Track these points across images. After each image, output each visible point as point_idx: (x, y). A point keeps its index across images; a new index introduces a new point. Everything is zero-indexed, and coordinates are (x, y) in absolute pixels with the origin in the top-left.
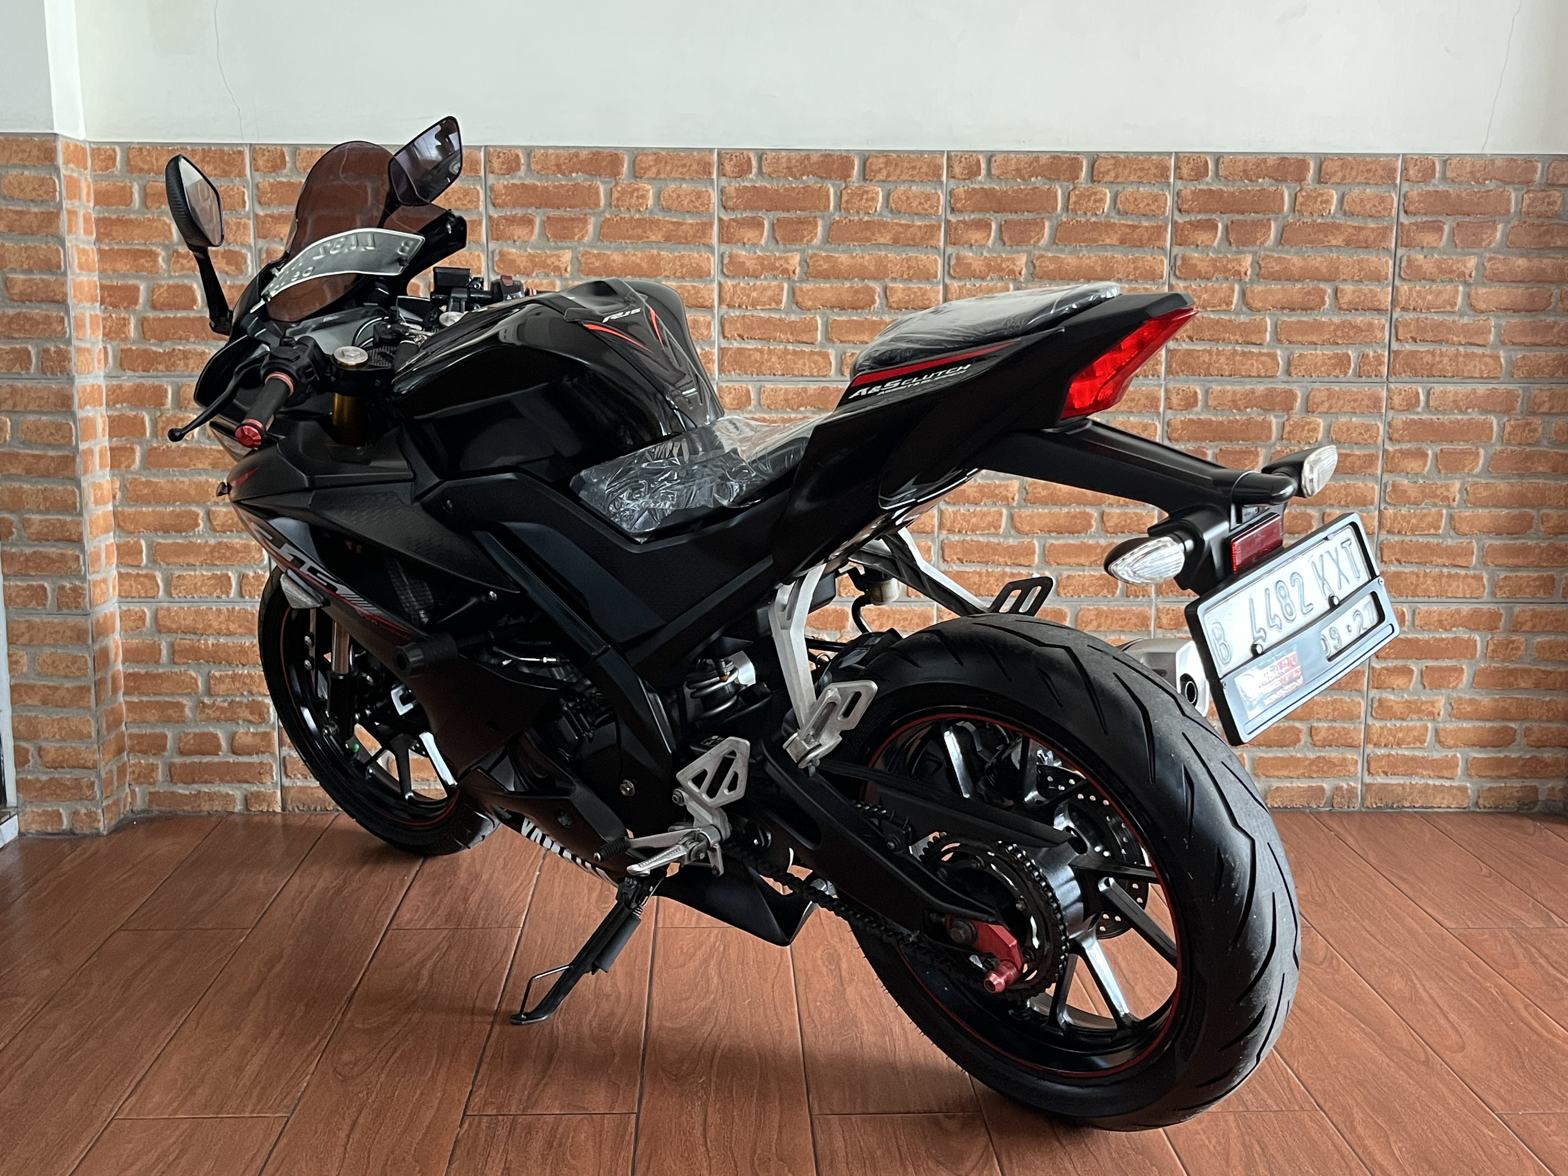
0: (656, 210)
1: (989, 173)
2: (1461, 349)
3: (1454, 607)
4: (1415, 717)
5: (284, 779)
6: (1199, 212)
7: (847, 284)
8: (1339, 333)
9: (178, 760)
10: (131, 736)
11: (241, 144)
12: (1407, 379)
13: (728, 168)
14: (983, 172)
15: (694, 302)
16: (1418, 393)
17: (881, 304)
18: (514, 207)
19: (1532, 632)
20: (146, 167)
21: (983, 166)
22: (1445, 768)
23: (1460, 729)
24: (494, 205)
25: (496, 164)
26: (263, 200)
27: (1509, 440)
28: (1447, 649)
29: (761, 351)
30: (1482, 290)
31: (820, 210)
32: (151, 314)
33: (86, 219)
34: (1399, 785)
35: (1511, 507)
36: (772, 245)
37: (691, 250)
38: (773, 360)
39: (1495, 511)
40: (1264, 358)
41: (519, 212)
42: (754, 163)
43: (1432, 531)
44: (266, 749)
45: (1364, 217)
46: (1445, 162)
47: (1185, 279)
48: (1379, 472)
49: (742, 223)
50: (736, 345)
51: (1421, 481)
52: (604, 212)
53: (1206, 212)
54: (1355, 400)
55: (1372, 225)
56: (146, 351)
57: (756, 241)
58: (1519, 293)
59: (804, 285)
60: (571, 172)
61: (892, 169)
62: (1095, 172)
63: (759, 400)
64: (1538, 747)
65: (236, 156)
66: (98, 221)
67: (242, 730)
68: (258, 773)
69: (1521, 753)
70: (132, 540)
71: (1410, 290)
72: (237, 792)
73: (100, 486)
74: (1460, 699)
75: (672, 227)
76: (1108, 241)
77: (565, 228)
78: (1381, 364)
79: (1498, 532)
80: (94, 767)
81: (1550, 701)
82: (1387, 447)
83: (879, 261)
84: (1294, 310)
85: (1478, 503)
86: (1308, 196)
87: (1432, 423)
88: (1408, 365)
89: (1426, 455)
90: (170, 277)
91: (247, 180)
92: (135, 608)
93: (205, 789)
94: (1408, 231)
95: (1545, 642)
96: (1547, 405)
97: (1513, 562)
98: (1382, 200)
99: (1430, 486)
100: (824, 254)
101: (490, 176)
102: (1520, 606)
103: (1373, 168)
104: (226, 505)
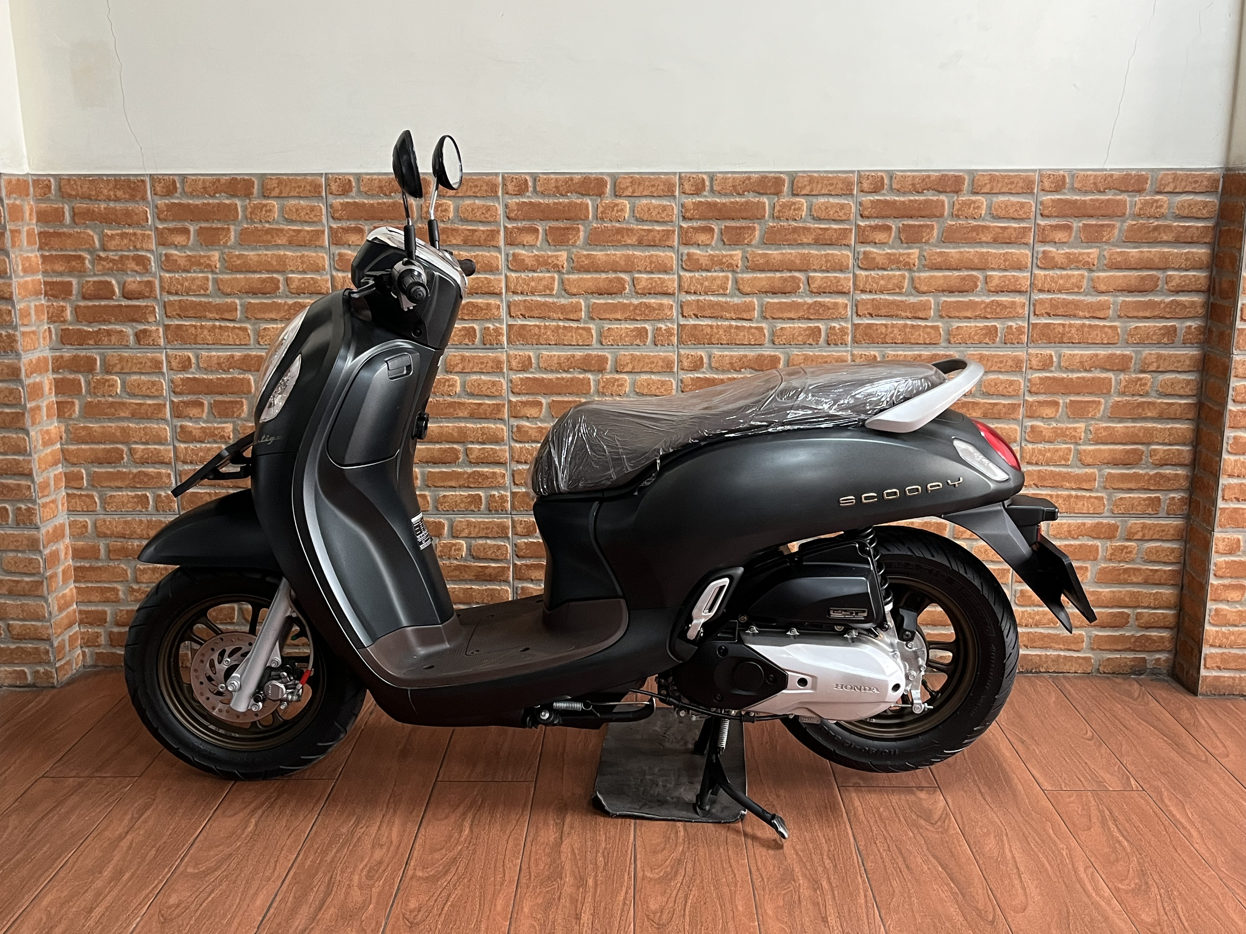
0: (456, 221)
1: (712, 190)
2: (1087, 322)
3: (1080, 521)
6: (877, 217)
7: (604, 276)
8: (989, 310)
9: (116, 630)
10: (80, 612)
11: (143, 175)
12: (1043, 345)
13: (510, 188)
14: (707, 188)
15: (487, 290)
16: (1051, 356)
17: (630, 290)
18: (348, 220)
19: (1142, 540)
20: (74, 193)
21: (707, 183)
22: (1073, 643)
24: (333, 218)
25: (334, 187)
26: (162, 216)
27: (1125, 392)
29: (539, 327)
30: (1103, 275)
31: (581, 219)
32: (82, 303)
33: (30, 234)
34: (1037, 655)
35: (1126, 444)
36: (546, 246)
37: (484, 250)
38: (549, 333)
39: (1113, 447)
40: (929, 330)
41: (352, 224)
43: (1063, 462)
45: (1008, 219)
46: (1073, 176)
47: (866, 269)
48: (1021, 417)
49: (521, 230)
50: (520, 322)
51: (1054, 424)
53: (883, 217)
54: (1001, 362)
55: (1015, 226)
56: (79, 330)
57: (533, 243)
58: (1132, 277)
59: (571, 276)
60: (391, 192)
61: (636, 187)
62: (795, 187)
63: (538, 364)
64: (1147, 627)
65: (140, 184)
66: (40, 233)
69: (1134, 633)
70: (75, 469)
71: (1045, 276)
73: (48, 432)
75: (468, 233)
76: (805, 240)
78: (1022, 333)
79: (1116, 464)
80: (48, 640)
81: (1157, 593)
82: (1027, 398)
83: (628, 257)
84: (953, 292)
85: (1099, 441)
86: (964, 203)
87: (1063, 378)
88: (1044, 335)
89: (1058, 404)
90: (95, 275)
91: (148, 203)
92: (80, 519)
94: (1044, 230)
95: (1153, 548)
96: (1155, 365)
97: (1126, 486)
98: (1022, 205)
99: (1062, 429)
100: (585, 253)
101: (330, 196)
102: (1133, 521)
103: (1016, 181)
104: (143, 443)
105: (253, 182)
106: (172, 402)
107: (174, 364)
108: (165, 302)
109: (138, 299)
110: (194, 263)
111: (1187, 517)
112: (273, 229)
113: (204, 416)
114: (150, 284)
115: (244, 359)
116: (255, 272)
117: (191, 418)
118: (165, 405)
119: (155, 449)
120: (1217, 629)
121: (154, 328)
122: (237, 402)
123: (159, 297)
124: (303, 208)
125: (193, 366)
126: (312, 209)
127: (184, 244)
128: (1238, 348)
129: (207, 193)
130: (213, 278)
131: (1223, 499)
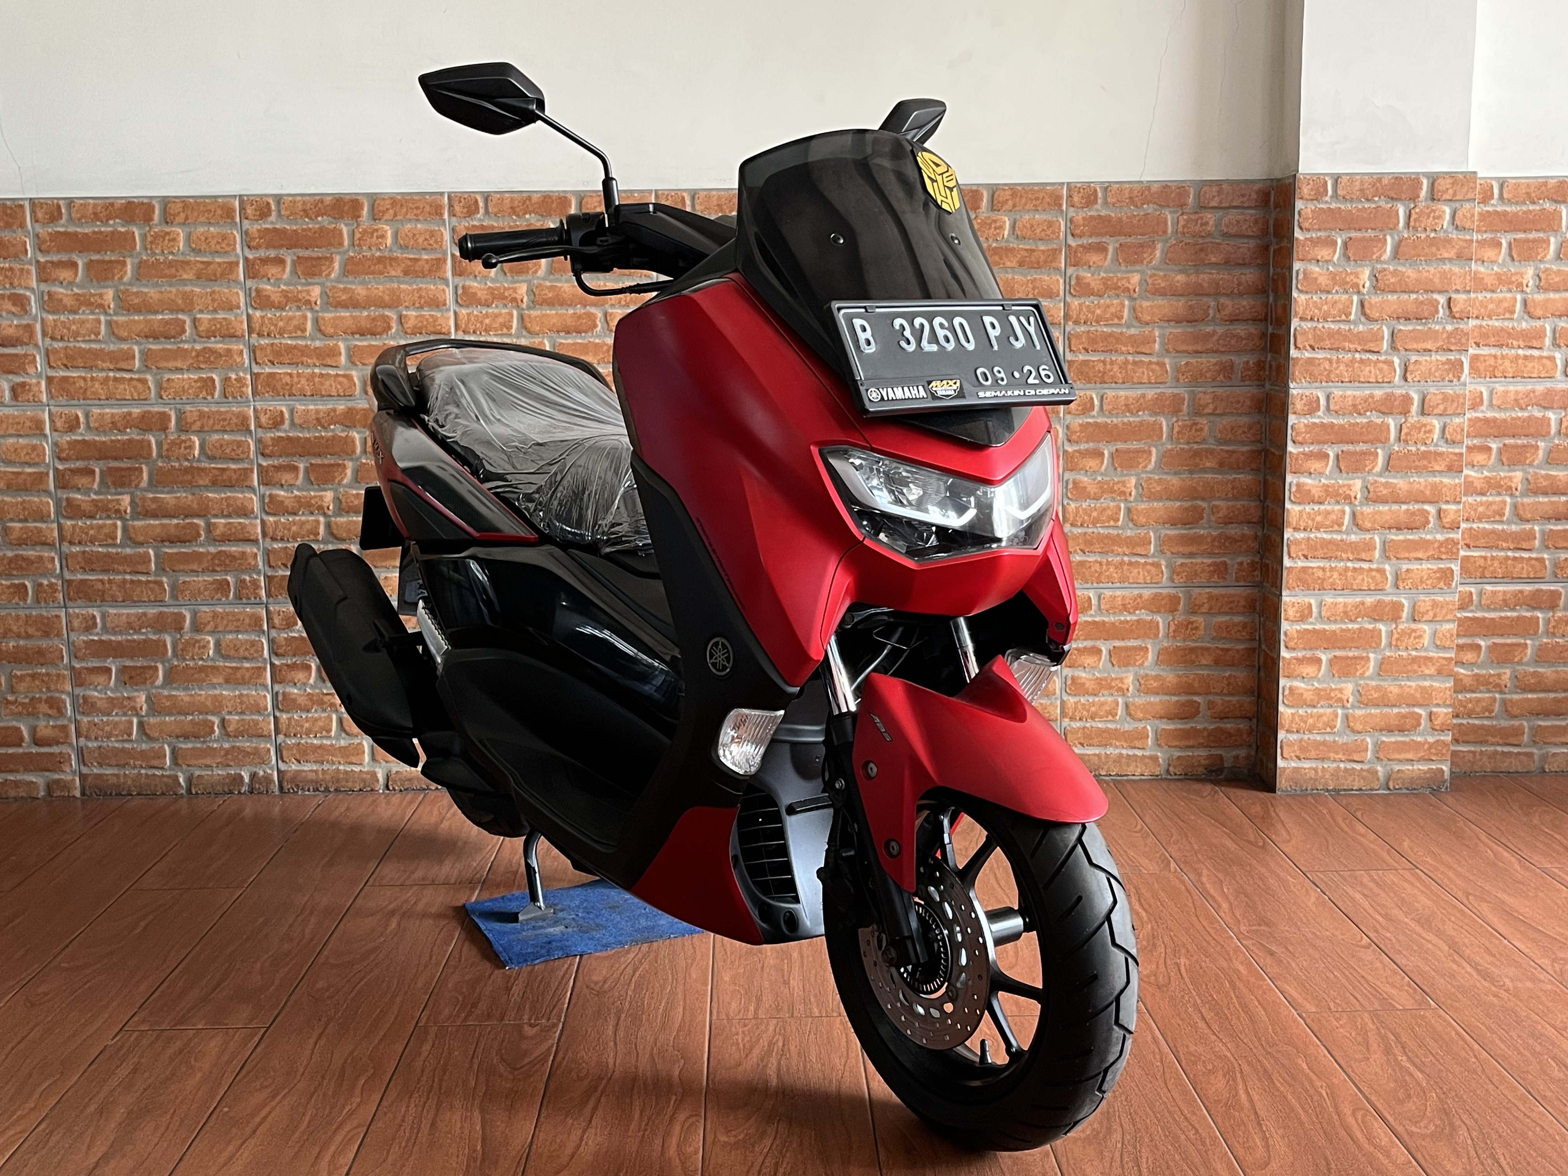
0: (394, 248)
2: (1130, 358)
3: (1136, 592)
4: (1106, 692)
5: (82, 767)
7: (571, 311)
11: (22, 199)
12: (1081, 386)
13: (457, 208)
15: (432, 329)
16: (1092, 399)
17: (602, 328)
18: (267, 248)
19: (1209, 613)
22: (1137, 739)
23: (1150, 703)
24: (249, 247)
25: (249, 211)
26: (43, 247)
27: (1178, 439)
28: (1132, 630)
30: (1145, 304)
34: (1095, 755)
35: (1182, 500)
36: (501, 278)
37: (428, 283)
39: (1169, 504)
41: (272, 253)
42: (481, 204)
43: (1112, 523)
44: (66, 742)
45: (1034, 240)
46: (1106, 189)
48: (1061, 470)
51: (1099, 478)
52: (348, 250)
55: (1042, 248)
57: (485, 274)
58: (1180, 305)
59: (532, 312)
60: (316, 217)
64: (1221, 719)
65: (17, 210)
67: (42, 723)
68: (57, 763)
69: (1206, 725)
71: (1080, 305)
72: (38, 779)
74: (1147, 675)
75: (409, 263)
77: (314, 266)
79: (1174, 524)
81: (1230, 676)
82: (1067, 447)
85: (1153, 496)
86: (983, 223)
87: (1106, 425)
88: (1082, 373)
89: (1103, 454)
91: (28, 230)
93: (11, 777)
94: (1075, 252)
95: (1222, 623)
96: (1211, 406)
97: (1187, 550)
98: (1050, 224)
99: (1108, 483)
100: (548, 284)
101: (245, 222)
102: (1197, 590)
103: (1041, 195)
104: (20, 521)
105: (154, 207)
106: (56, 470)
107: (59, 424)
108: (47, 350)
109: (14, 346)
110: (84, 302)
111: (1258, 585)
112: (177, 261)
113: (96, 486)
114: (29, 328)
115: (143, 416)
116: (156, 312)
117: (79, 489)
118: (47, 474)
119: (36, 527)
120: (1293, 711)
121: (34, 381)
122: (136, 469)
123: (40, 343)
124: (213, 237)
125: (82, 426)
126: (224, 237)
127: (70, 279)
128: (1294, 380)
129: (98, 220)
130: (106, 321)
131: (1290, 556)
